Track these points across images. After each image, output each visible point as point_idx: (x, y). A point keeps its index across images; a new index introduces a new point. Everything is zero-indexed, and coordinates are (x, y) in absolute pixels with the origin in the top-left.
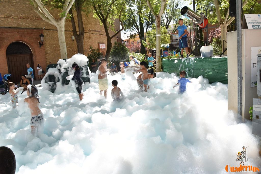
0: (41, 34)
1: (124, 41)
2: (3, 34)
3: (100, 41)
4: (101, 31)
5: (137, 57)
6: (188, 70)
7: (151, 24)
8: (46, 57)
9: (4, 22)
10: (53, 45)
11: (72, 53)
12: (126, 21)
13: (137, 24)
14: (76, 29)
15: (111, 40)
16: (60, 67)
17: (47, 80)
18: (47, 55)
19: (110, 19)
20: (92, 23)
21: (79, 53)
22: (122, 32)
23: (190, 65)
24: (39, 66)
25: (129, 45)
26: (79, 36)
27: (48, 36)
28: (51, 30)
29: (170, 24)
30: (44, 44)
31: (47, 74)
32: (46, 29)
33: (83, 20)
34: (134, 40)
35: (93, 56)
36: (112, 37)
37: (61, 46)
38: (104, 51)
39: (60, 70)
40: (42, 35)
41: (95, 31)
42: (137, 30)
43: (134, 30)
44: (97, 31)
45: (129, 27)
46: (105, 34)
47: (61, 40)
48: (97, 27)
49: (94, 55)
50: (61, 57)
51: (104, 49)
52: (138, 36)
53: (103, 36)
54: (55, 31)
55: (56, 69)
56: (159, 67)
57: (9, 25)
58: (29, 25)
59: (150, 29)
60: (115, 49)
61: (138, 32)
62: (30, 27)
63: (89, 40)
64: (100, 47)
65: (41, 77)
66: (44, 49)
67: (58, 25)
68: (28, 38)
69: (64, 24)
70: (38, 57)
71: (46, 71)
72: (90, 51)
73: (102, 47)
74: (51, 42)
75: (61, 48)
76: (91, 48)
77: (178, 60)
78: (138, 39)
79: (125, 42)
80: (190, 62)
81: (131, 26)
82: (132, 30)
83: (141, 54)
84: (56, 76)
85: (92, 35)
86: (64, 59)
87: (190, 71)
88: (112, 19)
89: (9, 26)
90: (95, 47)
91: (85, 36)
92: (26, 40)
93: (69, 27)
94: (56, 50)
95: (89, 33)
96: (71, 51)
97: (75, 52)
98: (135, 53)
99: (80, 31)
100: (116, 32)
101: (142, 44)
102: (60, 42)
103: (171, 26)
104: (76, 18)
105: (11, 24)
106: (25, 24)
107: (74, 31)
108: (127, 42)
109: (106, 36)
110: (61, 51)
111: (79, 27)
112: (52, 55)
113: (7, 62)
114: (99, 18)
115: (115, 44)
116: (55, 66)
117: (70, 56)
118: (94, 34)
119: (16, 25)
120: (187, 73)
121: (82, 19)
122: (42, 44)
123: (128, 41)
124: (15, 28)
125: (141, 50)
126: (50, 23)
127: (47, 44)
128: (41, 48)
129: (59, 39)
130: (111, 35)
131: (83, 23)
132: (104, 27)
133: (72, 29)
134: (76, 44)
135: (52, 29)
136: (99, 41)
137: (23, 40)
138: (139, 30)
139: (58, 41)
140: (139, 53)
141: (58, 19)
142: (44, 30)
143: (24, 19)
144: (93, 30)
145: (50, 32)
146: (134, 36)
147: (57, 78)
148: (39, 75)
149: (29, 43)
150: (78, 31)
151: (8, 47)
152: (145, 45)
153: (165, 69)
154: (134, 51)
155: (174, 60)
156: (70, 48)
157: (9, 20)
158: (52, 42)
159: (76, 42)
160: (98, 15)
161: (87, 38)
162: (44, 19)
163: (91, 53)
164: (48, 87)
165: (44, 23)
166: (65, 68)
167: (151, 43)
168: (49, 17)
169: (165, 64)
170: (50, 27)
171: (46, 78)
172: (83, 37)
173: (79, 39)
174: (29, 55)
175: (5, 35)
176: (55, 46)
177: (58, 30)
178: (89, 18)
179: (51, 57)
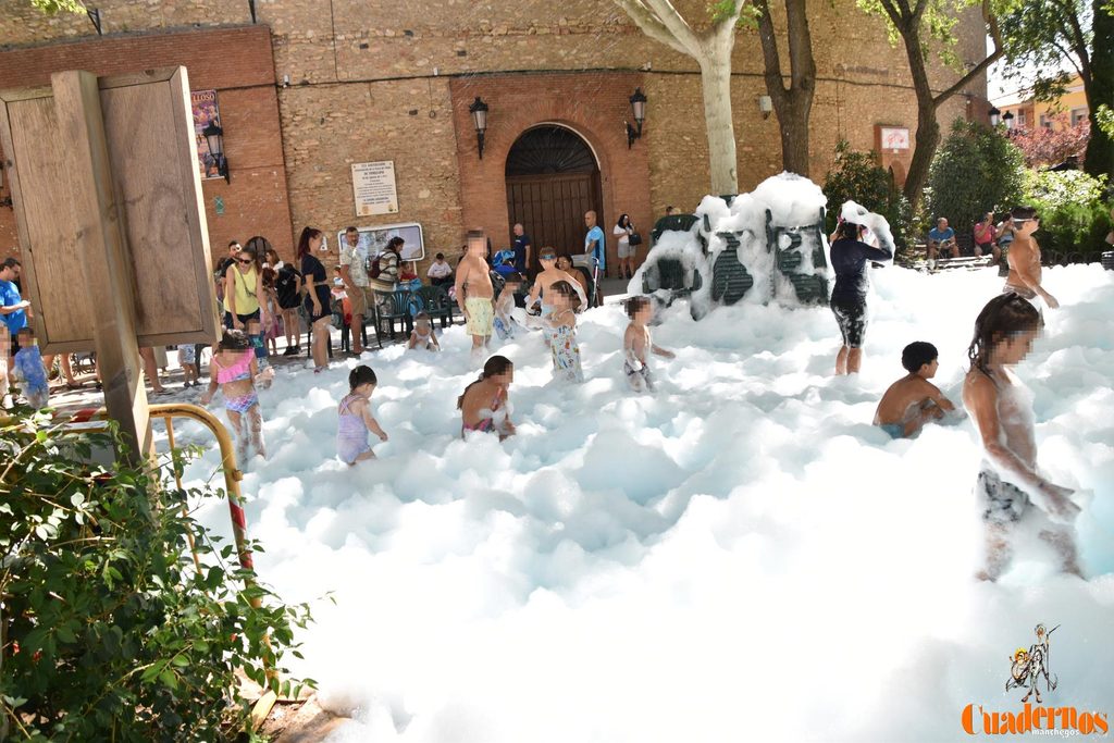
0: (634, 92)
1: (1003, 113)
2: (500, 99)
3: (885, 116)
4: (891, 71)
5: (1063, 188)
8: (651, 184)
9: (505, 52)
10: (683, 134)
11: (757, 171)
12: (1018, 13)
13: (1077, 27)
14: (781, 64)
15: (938, 109)
16: (708, 228)
17: (650, 280)
18: (657, 177)
19: (939, 10)
20: (853, 36)
21: (789, 171)
22: (995, 70)
24: (625, 222)
25: (1026, 132)
26: (789, 95)
27: (664, 100)
28: (675, 73)
30: (646, 132)
31: (653, 255)
32: (655, 69)
33: (810, 25)
34: (1054, 108)
35: (849, 184)
36: (945, 95)
37: (712, 140)
38: (902, 162)
39: (703, 242)
40: (640, 97)
41: (864, 70)
42: (1074, 56)
43: (1058, 56)
44: (874, 72)
45: (1033, 43)
46: (911, 83)
47: (714, 116)
48: (876, 54)
49: (856, 181)
50: (713, 184)
51: (903, 151)
52: (1077, 90)
53: (899, 93)
54: (690, 76)
55: (691, 234)
57: (520, 61)
58: (592, 57)
60: (952, 150)
61: (1080, 64)
62: (596, 64)
63: (835, 113)
64: (885, 145)
65: (627, 267)
66: (646, 154)
67: (706, 53)
68: (586, 111)
69: (730, 48)
70: (622, 186)
71: (651, 241)
72: (839, 163)
74: (675, 124)
75: (713, 149)
76: (841, 148)
78: (1076, 96)
79: (1008, 116)
81: (1042, 37)
82: (1045, 58)
83: (1088, 176)
84: (687, 265)
85: (848, 87)
86: (721, 197)
88: (947, 11)
89: (521, 68)
90: (860, 143)
91: (816, 93)
92: (578, 117)
93: (751, 55)
94: (693, 156)
95: (836, 80)
96: (753, 160)
97: (772, 166)
98: (1055, 170)
99: (798, 74)
100: (966, 72)
101: (1095, 126)
102: (708, 126)
104: (780, 19)
105: (528, 57)
106: (577, 53)
107: (772, 75)
108: (1016, 117)
109: (914, 91)
110: (713, 160)
111: (791, 54)
112: (677, 177)
113: (509, 203)
114: (883, 10)
115: (957, 127)
116: (685, 223)
117: (748, 184)
118: (860, 84)
119: (543, 61)
121: (807, 22)
122: (637, 130)
123: (1021, 112)
124: (542, 72)
125: (1087, 153)
126: (674, 45)
127: (658, 131)
128: (633, 147)
129: (707, 111)
130: (936, 86)
131: (812, 35)
132: (905, 53)
133: (762, 68)
134: (778, 131)
135: (680, 68)
136: (877, 115)
137: (567, 118)
138: (1089, 51)
139: (701, 117)
140: (1074, 168)
141: (705, 29)
142: (649, 74)
143: (573, 37)
144: (856, 65)
145: (672, 83)
146: (1056, 86)
147: (690, 275)
148: (620, 256)
149: (589, 127)
150: (789, 73)
151: (514, 144)
152: (1112, 131)
154: (1050, 162)
156: (751, 149)
157: (519, 43)
158: (680, 123)
159: (778, 124)
161: (827, 101)
162: (648, 32)
163: (840, 171)
165: (650, 48)
166: (720, 235)
168: (670, 24)
170: (673, 62)
171: (650, 270)
172: (807, 100)
173: (793, 112)
174: (585, 177)
175: (505, 101)
176: (688, 139)
177: (703, 73)
178: (837, 14)
179: (671, 187)
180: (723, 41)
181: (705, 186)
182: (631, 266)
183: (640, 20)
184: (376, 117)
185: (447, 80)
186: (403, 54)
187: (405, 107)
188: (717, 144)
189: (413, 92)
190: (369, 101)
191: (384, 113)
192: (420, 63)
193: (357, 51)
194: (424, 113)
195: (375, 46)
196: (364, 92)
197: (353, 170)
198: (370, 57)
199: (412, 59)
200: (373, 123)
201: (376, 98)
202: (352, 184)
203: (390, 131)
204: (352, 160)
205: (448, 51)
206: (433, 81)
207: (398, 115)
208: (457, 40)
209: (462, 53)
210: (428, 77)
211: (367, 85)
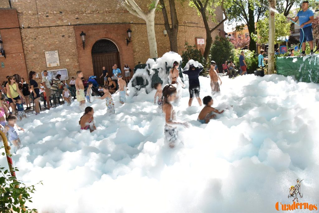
0: (128, 29)
1: (228, 34)
2: (89, 32)
3: (198, 35)
4: (199, 23)
6: (311, 72)
7: (264, 11)
8: (134, 55)
9: (90, 18)
10: (142, 41)
11: (163, 51)
12: (231, 8)
13: (245, 12)
14: (169, 21)
15: (212, 33)
16: (150, 68)
17: (134, 83)
18: (135, 53)
19: (210, 7)
20: (188, 13)
21: (172, 51)
23: (315, 64)
24: (127, 66)
25: (235, 39)
26: (171, 30)
27: (137, 32)
28: (139, 24)
30: (132, 41)
31: (134, 76)
32: (134, 23)
33: (176, 10)
34: (241, 33)
35: (189, 54)
36: (213, 29)
38: (203, 48)
39: (148, 71)
40: (129, 31)
41: (192, 23)
42: (245, 20)
43: (241, 19)
44: (194, 23)
45: (235, 16)
46: (204, 26)
47: (150, 36)
48: (194, 19)
49: (191, 53)
50: (151, 55)
51: (203, 45)
52: (246, 28)
53: (201, 29)
54: (144, 25)
55: (145, 70)
56: (272, 67)
57: (95, 21)
58: (116, 19)
59: (262, 18)
60: (216, 44)
61: (246, 22)
62: (117, 22)
63: (184, 35)
64: (198, 43)
66: (132, 47)
67: (147, 18)
68: (114, 35)
69: (154, 17)
70: (125, 56)
71: (134, 72)
72: (186, 48)
73: (200, 42)
75: (150, 45)
76: (186, 44)
77: (297, 58)
78: (246, 30)
79: (230, 35)
80: (315, 60)
81: (237, 14)
82: (238, 20)
83: (250, 51)
84: (144, 78)
85: (188, 27)
86: (153, 59)
87: (315, 73)
88: (213, 7)
89: (95, 23)
90: (191, 43)
91: (179, 29)
92: (112, 37)
93: (160, 19)
94: (145, 47)
95: (184, 26)
96: (162, 48)
97: (168, 50)
99: (174, 24)
100: (218, 24)
101: (251, 38)
102: (149, 39)
103: (293, 12)
104: (168, 9)
105: (97, 20)
106: (111, 18)
107: (167, 24)
108: (232, 35)
109: (205, 29)
110: (150, 48)
111: (171, 18)
112: (141, 53)
113: (93, 62)
114: (196, 7)
115: (217, 38)
116: (143, 66)
117: (160, 55)
118: (191, 27)
119: (101, 21)
120: (309, 75)
121: (175, 10)
122: (129, 40)
123: (233, 34)
124: (100, 24)
125: (250, 45)
126: (138, 16)
127: (135, 40)
128: (128, 45)
129: (148, 34)
130: (211, 27)
131: (177, 13)
132: (202, 18)
133: (164, 22)
134: (169, 40)
135: (141, 22)
136: (196, 35)
137: (109, 37)
138: (248, 19)
139: (147, 36)
140: (247, 49)
141: (147, 12)
142: (132, 24)
143: (110, 14)
144: (189, 21)
145: (139, 27)
146: (241, 27)
147: (145, 81)
149: (115, 40)
150: (171, 24)
151: (94, 45)
152: (255, 39)
153: (279, 70)
154: (241, 47)
155: (292, 59)
156: (161, 45)
157: (94, 15)
158: (141, 38)
159: (169, 38)
160: (195, 3)
161: (182, 31)
162: (131, 12)
163: (186, 51)
164: (135, 91)
165: (132, 17)
166: (153, 69)
167: (263, 36)
168: (137, 10)
169: (279, 63)
170: (139, 21)
171: (134, 80)
172: (176, 31)
173: (173, 34)
174: (114, 54)
175: (91, 32)
176: (144, 42)
177: (147, 24)
178: (184, 7)
179: (140, 56)
180: (152, 15)
181: (148, 56)
182: (129, 79)
183: (128, 9)
184: (52, 38)
185: (73, 26)
186: (59, 19)
187: (61, 35)
188: (151, 44)
189: (63, 30)
190: (49, 33)
191: (54, 36)
192: (65, 21)
193: (45, 18)
194: (66, 36)
195: (51, 16)
196: (48, 30)
197: (45, 53)
198: (49, 19)
199: (62, 20)
200: (51, 39)
201: (51, 32)
202: (45, 58)
203: (56, 42)
204: (45, 50)
205: (73, 17)
206: (69, 27)
207: (59, 37)
208: (76, 15)
209: (77, 18)
210: (67, 25)
211: (48, 28)
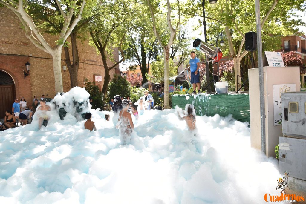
0: (26, 62)
1: (123, 73)
3: (96, 73)
4: (97, 61)
6: (201, 108)
7: (153, 55)
8: (31, 89)
10: (41, 75)
13: (138, 55)
14: (70, 58)
15: (109, 72)
18: (33, 87)
19: (109, 47)
20: (88, 52)
25: (128, 78)
26: (72, 66)
27: (35, 65)
28: (39, 58)
29: (175, 55)
30: (30, 74)
32: (33, 56)
34: (134, 72)
36: (111, 68)
37: (56, 77)
38: (101, 85)
40: (28, 64)
41: (90, 61)
42: (137, 61)
43: (134, 61)
44: (93, 61)
45: (129, 57)
46: (103, 65)
47: (56, 71)
48: (93, 57)
50: (56, 90)
51: (101, 82)
52: (139, 68)
53: (99, 67)
54: (43, 59)
56: (167, 104)
58: (13, 51)
60: (114, 82)
61: (139, 63)
62: (14, 53)
63: (83, 71)
66: (30, 80)
67: (54, 53)
68: (11, 67)
69: (61, 53)
70: (22, 90)
72: (85, 84)
73: (97, 79)
75: (56, 80)
76: (86, 81)
78: (139, 70)
81: (131, 56)
82: (131, 61)
83: (145, 89)
85: (86, 65)
88: (111, 48)
90: (90, 79)
91: (80, 66)
92: (8, 69)
94: (44, 82)
95: (84, 63)
99: (75, 61)
100: (116, 63)
103: (176, 58)
106: (8, 49)
107: (68, 61)
109: (103, 67)
110: (56, 83)
111: (73, 55)
112: (39, 87)
114: (96, 46)
118: (89, 64)
120: (200, 111)
121: (77, 47)
122: (27, 73)
123: (127, 73)
125: (142, 83)
127: (34, 74)
128: (26, 78)
129: (54, 69)
130: (109, 66)
132: (101, 57)
133: (65, 58)
134: (68, 75)
136: (94, 72)
137: (4, 69)
138: (141, 60)
141: (54, 47)
142: (31, 57)
143: (7, 44)
144: (88, 59)
145: (38, 60)
146: (134, 67)
149: (12, 72)
152: (149, 79)
155: (185, 97)
158: (40, 72)
159: (69, 73)
160: (95, 43)
162: (37, 46)
163: (86, 86)
165: (31, 50)
168: (44, 45)
169: (174, 100)
172: (77, 67)
173: (73, 70)
174: (10, 86)
176: (42, 76)
177: (53, 59)
178: (84, 46)
179: (37, 90)
180: (59, 51)
183: (34, 43)
